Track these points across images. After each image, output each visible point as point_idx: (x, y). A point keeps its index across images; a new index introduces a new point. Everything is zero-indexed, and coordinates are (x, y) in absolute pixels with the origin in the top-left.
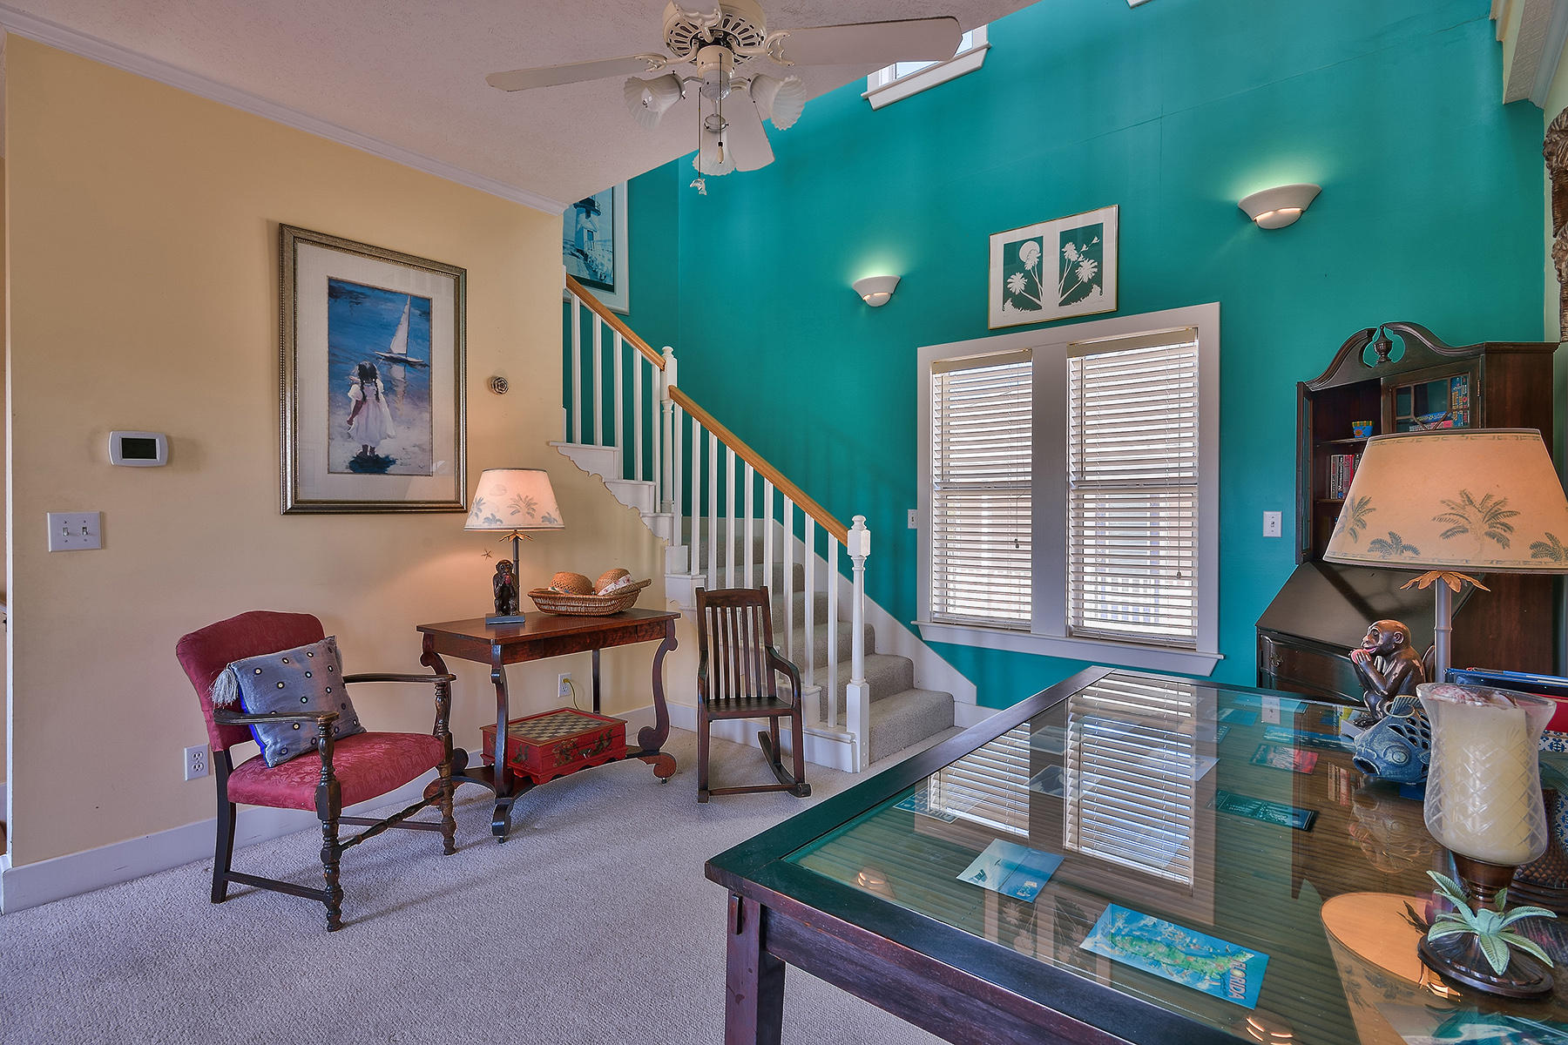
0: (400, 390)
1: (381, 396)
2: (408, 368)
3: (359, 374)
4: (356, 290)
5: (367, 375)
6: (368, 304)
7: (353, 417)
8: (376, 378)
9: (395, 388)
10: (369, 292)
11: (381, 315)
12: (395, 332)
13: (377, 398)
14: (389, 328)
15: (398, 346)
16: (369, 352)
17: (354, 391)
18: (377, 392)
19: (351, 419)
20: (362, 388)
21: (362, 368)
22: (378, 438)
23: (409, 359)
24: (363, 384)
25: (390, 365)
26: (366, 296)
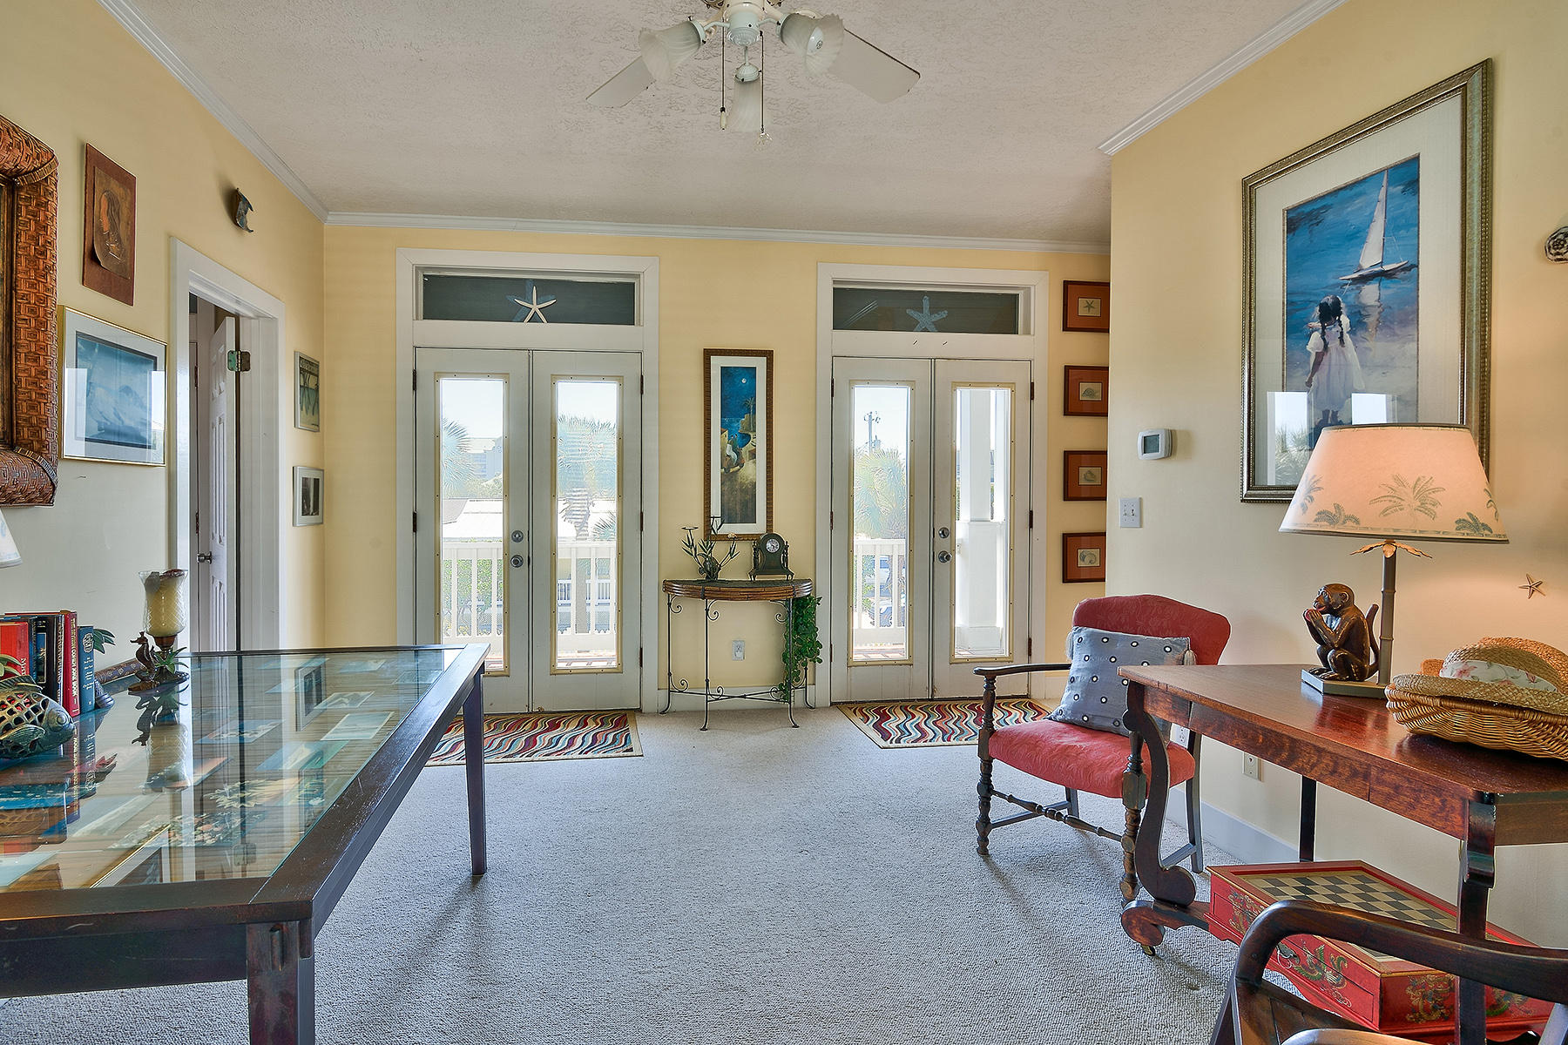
0: (1371, 320)
1: (1347, 337)
2: (1385, 282)
3: (1320, 317)
4: (1315, 207)
5: (1330, 313)
6: (1331, 217)
7: (1312, 376)
8: (1341, 313)
9: (1365, 320)
10: (1329, 201)
11: (1347, 222)
12: (1366, 238)
13: (1341, 338)
14: (1357, 237)
15: (1370, 257)
16: (1333, 281)
17: (1315, 341)
18: (1342, 333)
19: (1310, 379)
20: (1323, 334)
21: (1323, 307)
22: (1342, 396)
23: (1386, 268)
24: (1324, 328)
25: (1358, 288)
26: (1326, 207)
